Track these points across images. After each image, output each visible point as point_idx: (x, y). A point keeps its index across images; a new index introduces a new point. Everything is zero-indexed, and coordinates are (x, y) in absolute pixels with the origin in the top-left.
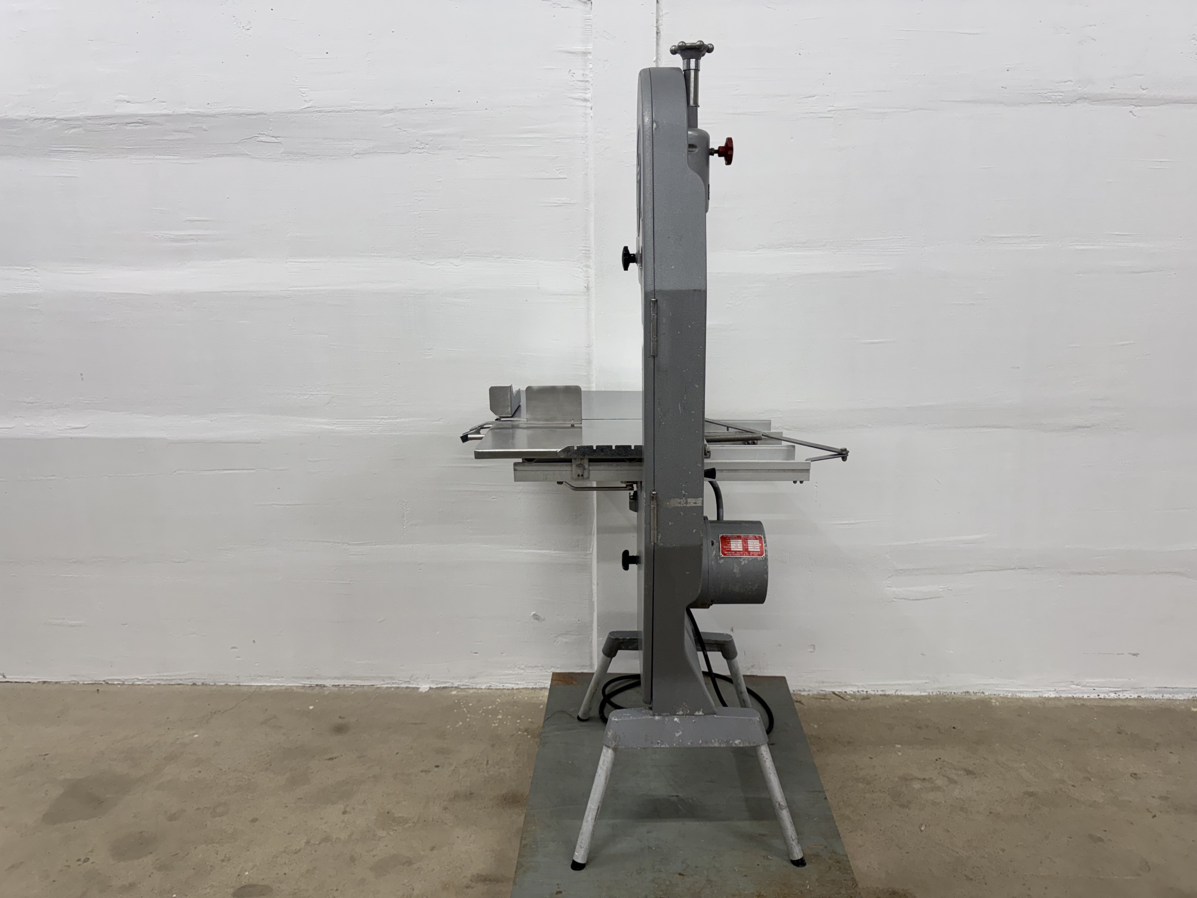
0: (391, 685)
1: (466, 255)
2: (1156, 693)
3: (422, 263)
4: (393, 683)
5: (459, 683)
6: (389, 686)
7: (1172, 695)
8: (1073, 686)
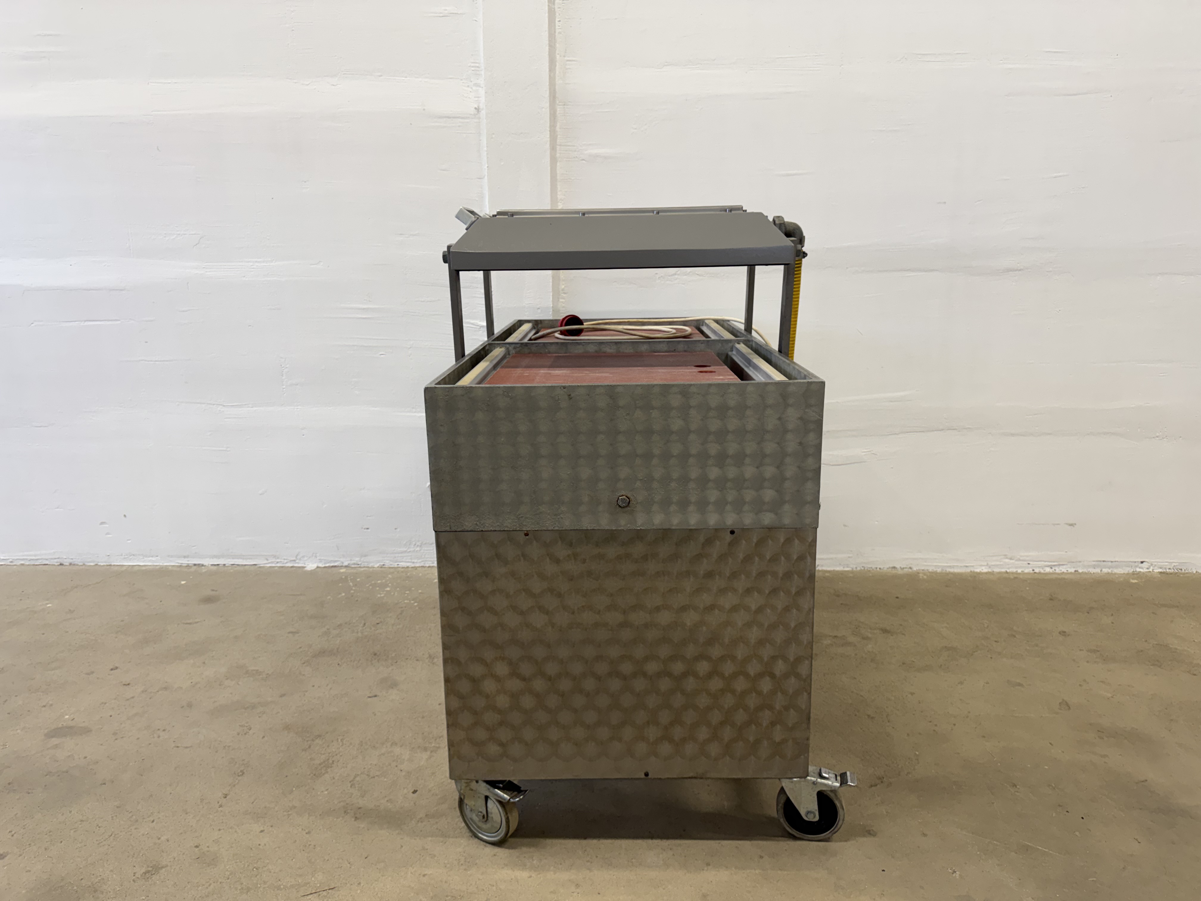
0: (275, 564)
1: (343, 73)
2: (1094, 567)
3: (296, 83)
4: (278, 562)
5: (349, 562)
6: (274, 565)
7: (1111, 569)
8: (1007, 560)
